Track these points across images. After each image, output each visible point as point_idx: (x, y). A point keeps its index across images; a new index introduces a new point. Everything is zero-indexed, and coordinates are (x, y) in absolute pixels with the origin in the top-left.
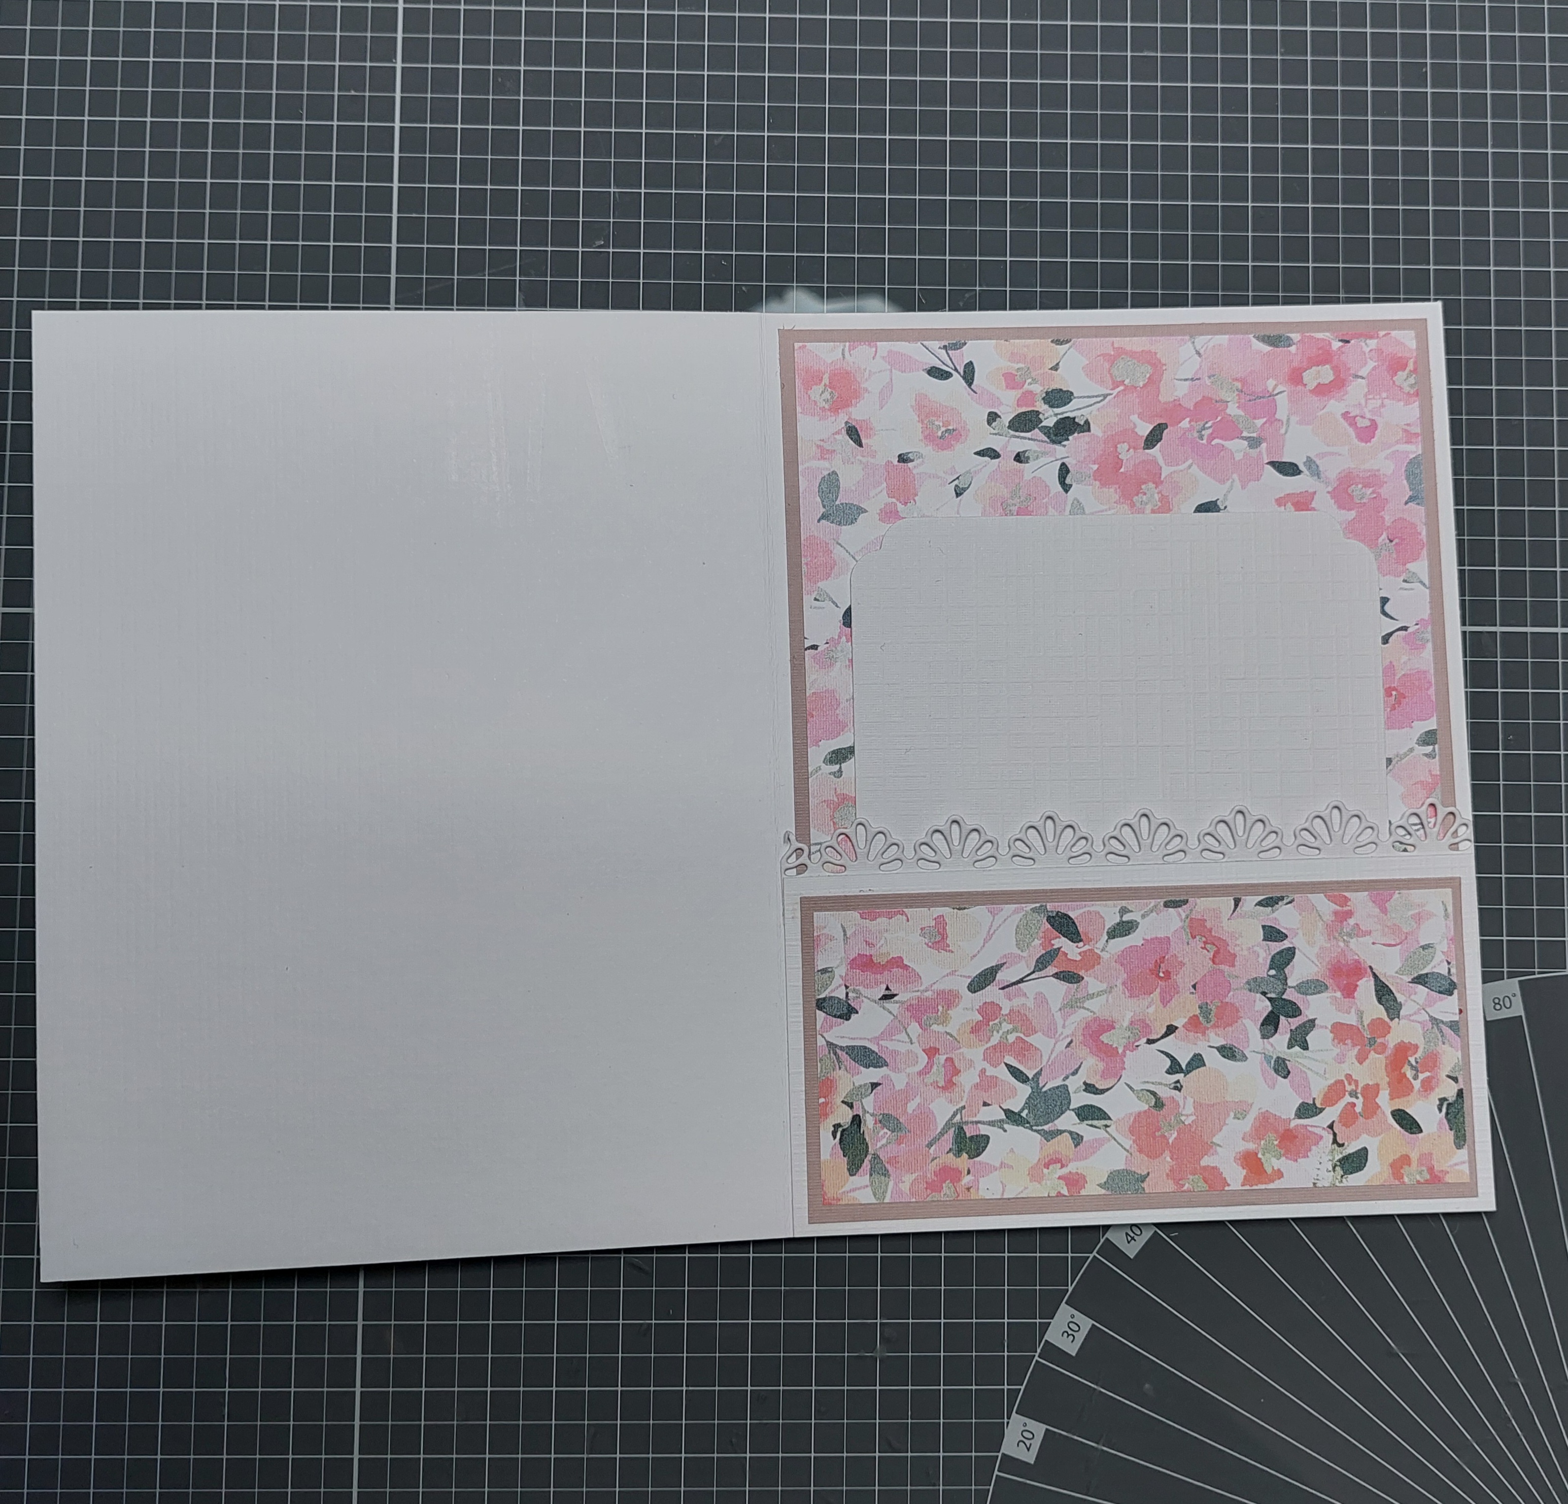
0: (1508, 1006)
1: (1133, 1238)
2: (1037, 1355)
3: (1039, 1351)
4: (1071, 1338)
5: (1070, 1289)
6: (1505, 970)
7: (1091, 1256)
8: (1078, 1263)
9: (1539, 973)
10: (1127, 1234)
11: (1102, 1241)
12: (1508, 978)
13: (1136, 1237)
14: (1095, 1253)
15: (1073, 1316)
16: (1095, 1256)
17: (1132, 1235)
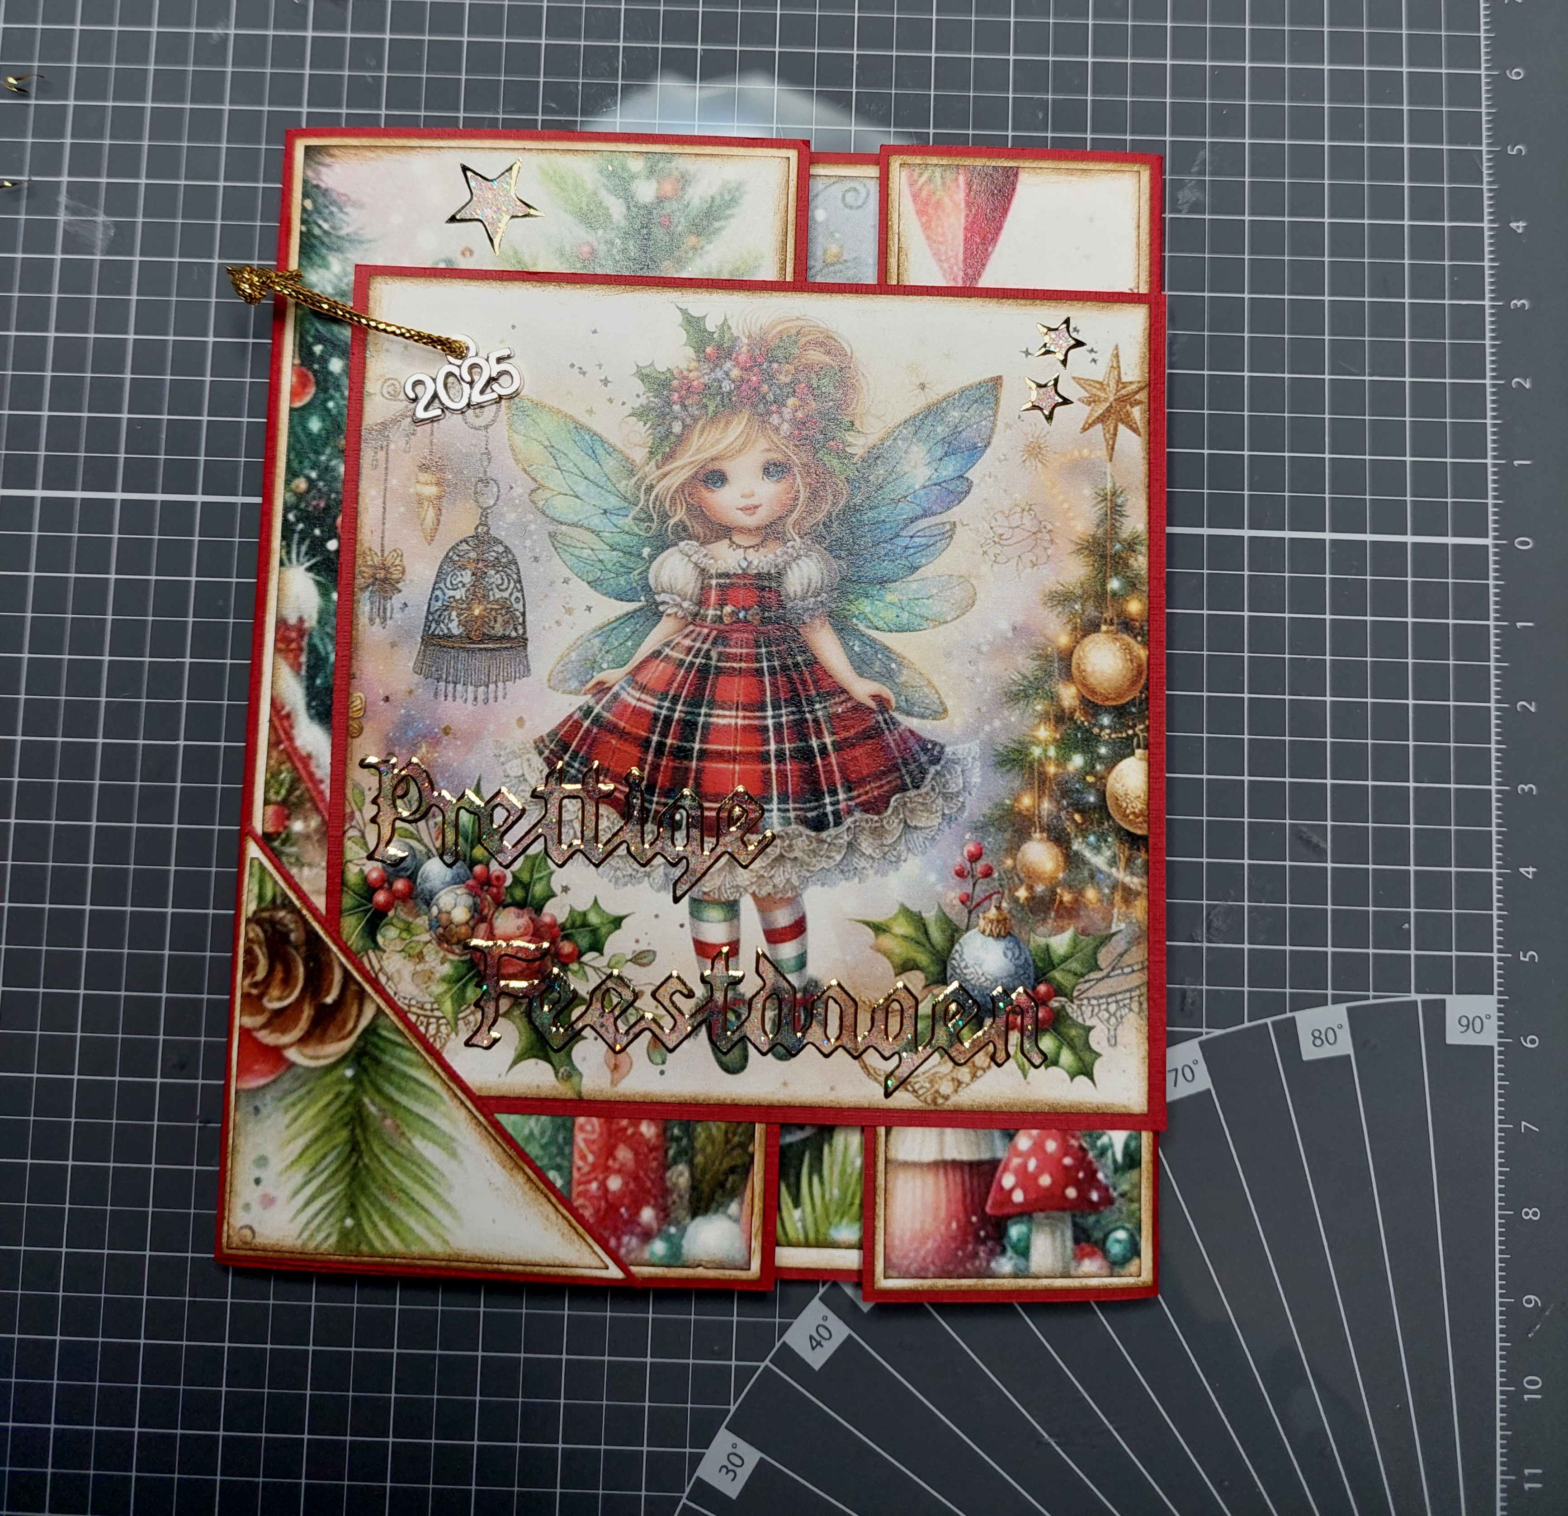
0: (1332, 1040)
1: (819, 1343)
2: (685, 1495)
3: (688, 1490)
4: (731, 1474)
5: (733, 1408)
6: (1330, 992)
7: (763, 1365)
8: (744, 1374)
9: (1375, 997)
10: (811, 1337)
11: (778, 1345)
12: (1334, 1003)
13: (823, 1342)
14: (767, 1362)
15: (734, 1446)
16: (767, 1366)
17: (818, 1338)
